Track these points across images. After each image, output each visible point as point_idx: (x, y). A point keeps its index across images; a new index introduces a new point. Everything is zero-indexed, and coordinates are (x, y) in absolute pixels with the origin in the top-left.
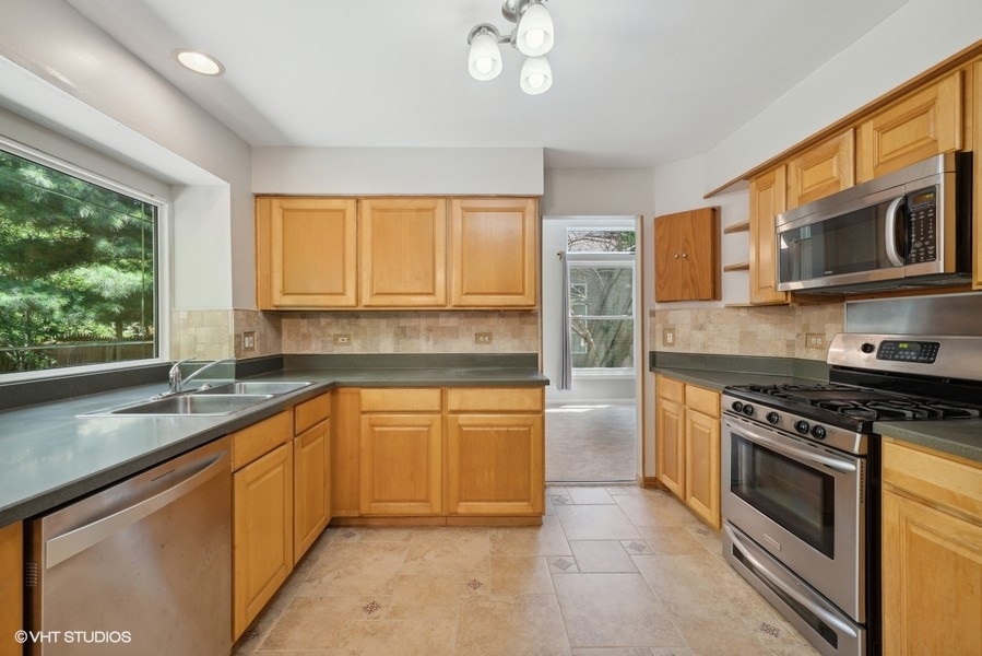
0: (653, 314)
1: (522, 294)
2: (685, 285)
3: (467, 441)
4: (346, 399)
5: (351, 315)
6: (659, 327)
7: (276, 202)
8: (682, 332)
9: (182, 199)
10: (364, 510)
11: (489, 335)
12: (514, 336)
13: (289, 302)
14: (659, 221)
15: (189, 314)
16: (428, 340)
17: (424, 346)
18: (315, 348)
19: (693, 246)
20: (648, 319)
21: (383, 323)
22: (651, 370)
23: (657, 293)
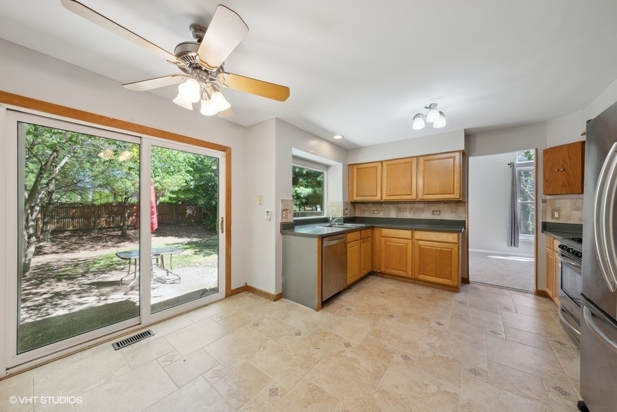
0: (544, 201)
1: (453, 194)
2: (563, 186)
3: (422, 251)
4: (377, 232)
5: (380, 203)
6: (549, 209)
7: (355, 166)
8: (564, 212)
9: (330, 170)
10: (383, 270)
11: (439, 211)
12: (452, 212)
13: (358, 199)
14: (546, 152)
15: (332, 203)
16: (410, 213)
17: (408, 215)
18: (367, 215)
19: (569, 164)
20: (541, 205)
21: (392, 206)
22: (542, 232)
23: (544, 190)
